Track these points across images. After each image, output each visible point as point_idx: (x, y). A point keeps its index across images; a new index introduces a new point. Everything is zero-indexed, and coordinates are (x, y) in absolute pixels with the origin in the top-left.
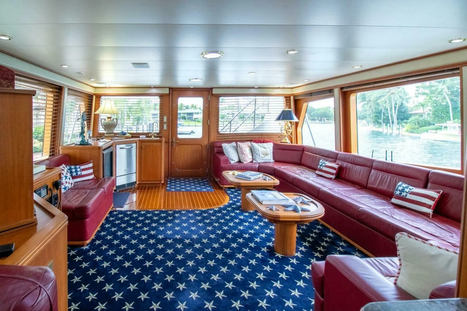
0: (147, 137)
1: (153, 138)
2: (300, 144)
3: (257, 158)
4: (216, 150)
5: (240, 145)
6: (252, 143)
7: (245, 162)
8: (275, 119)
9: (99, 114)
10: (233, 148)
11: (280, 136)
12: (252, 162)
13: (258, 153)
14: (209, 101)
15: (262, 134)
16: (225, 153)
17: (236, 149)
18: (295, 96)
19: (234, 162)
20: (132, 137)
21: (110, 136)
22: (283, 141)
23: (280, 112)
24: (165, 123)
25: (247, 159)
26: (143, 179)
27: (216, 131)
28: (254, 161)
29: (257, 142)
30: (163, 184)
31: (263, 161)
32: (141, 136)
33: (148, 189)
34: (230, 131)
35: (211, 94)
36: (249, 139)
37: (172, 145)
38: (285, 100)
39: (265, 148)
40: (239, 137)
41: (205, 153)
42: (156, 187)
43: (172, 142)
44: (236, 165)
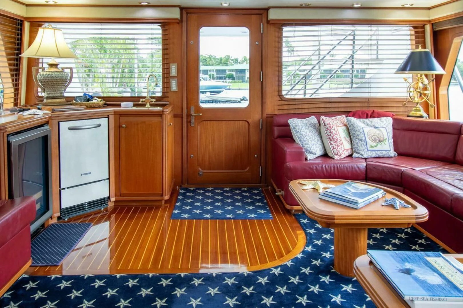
0: (135, 105)
1: (148, 107)
2: (443, 119)
3: (361, 148)
4: (277, 131)
5: (326, 123)
6: (349, 118)
7: (336, 157)
8: (395, 70)
9: (38, 59)
10: (311, 128)
11: (406, 103)
12: (351, 156)
13: (364, 138)
14: (262, 34)
15: (368, 101)
16: (294, 138)
17: (318, 129)
18: (433, 24)
19: (315, 156)
20: (106, 105)
21: (54, 103)
22: (412, 113)
23: (405, 57)
24: (174, 77)
25: (341, 151)
26: (124, 191)
27: (277, 93)
28: (355, 155)
29: (360, 117)
30: (166, 201)
31: (374, 154)
32: (123, 104)
33: (135, 212)
34: (305, 94)
35: (265, 20)
36: (343, 110)
37: (189, 122)
38: (413, 33)
39: (376, 128)
40: (322, 105)
41: (254, 137)
42: (151, 209)
43: (189, 115)
44: (318, 164)
